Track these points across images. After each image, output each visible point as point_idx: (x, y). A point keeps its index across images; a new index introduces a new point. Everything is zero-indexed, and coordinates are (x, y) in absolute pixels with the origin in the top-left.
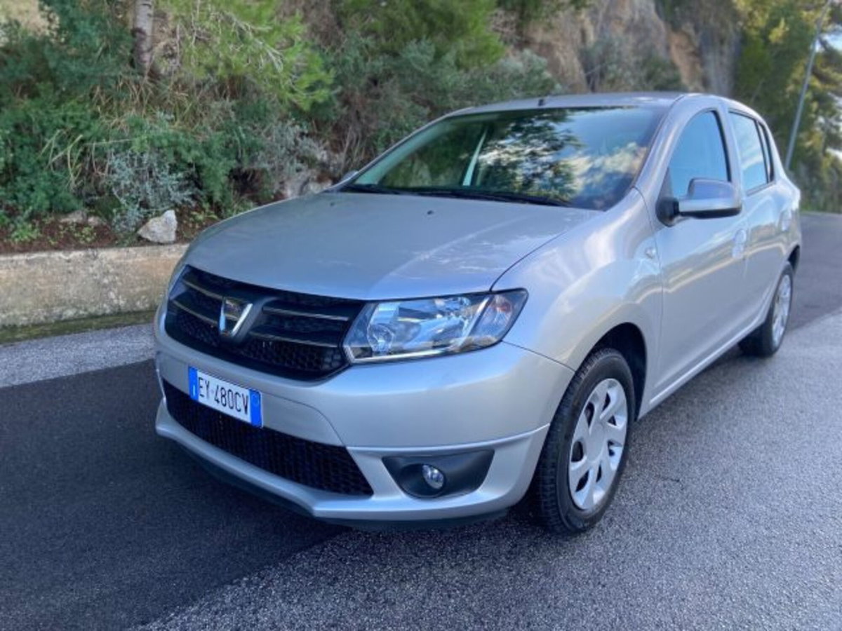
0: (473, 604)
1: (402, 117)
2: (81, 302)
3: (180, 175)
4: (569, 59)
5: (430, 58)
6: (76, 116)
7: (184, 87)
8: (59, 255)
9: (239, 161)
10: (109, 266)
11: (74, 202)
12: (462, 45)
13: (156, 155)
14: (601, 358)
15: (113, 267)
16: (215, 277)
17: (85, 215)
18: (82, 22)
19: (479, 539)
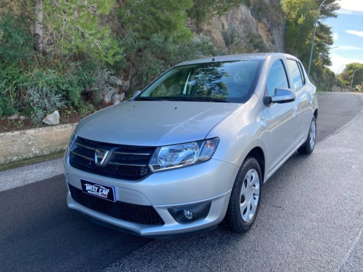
0: (208, 264)
1: (152, 65)
2: (20, 153)
3: (60, 95)
4: (218, 36)
5: (163, 40)
6: (12, 73)
7: (58, 57)
8: (9, 134)
9: (85, 87)
10: (31, 137)
11: (14, 110)
12: (175, 33)
13: (49, 87)
14: (248, 161)
15: (32, 137)
16: (90, 141)
17: (19, 115)
18: (14, 34)
19: (206, 238)
